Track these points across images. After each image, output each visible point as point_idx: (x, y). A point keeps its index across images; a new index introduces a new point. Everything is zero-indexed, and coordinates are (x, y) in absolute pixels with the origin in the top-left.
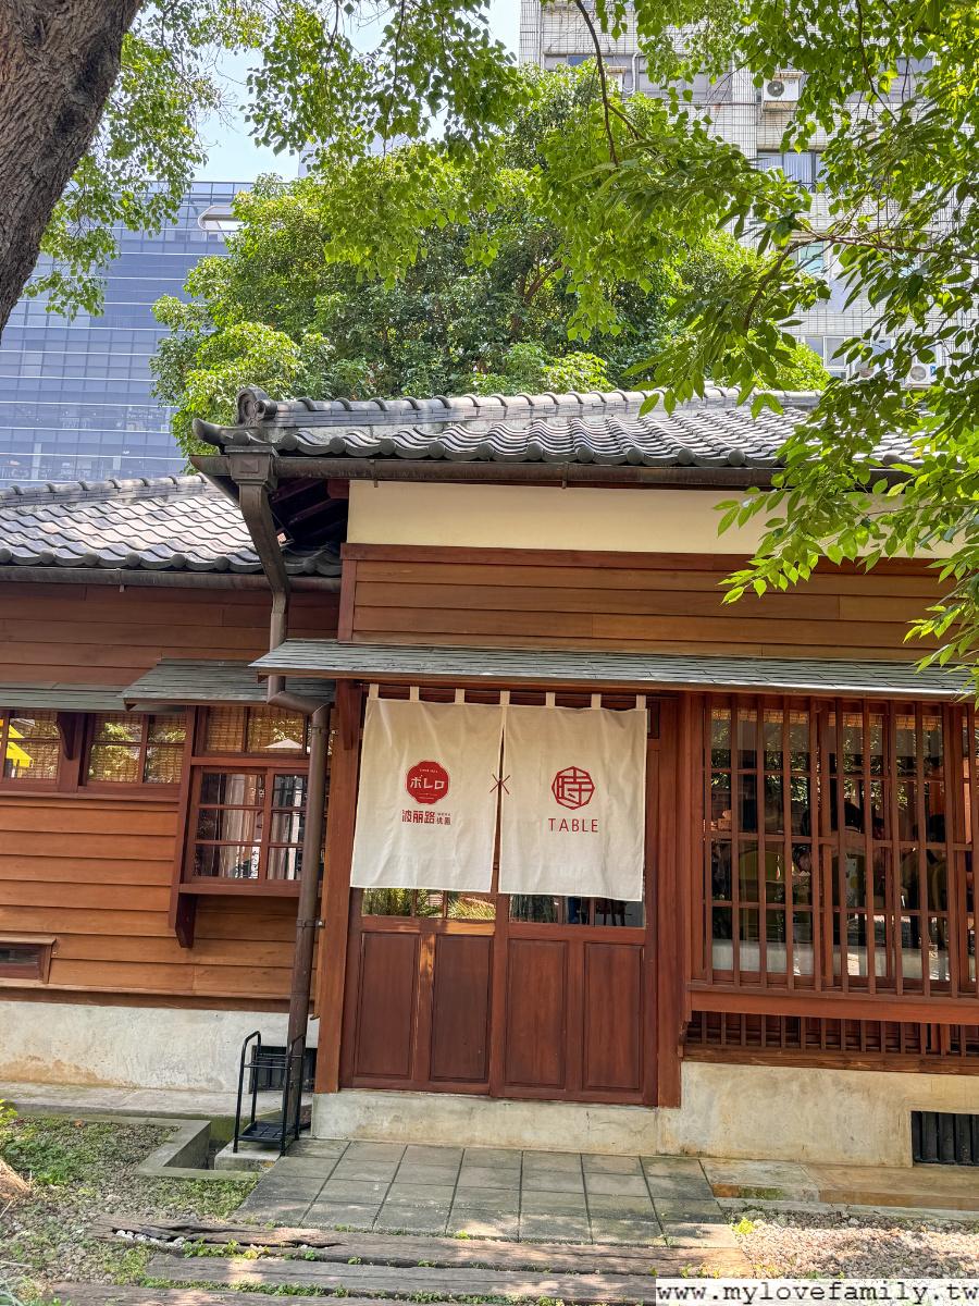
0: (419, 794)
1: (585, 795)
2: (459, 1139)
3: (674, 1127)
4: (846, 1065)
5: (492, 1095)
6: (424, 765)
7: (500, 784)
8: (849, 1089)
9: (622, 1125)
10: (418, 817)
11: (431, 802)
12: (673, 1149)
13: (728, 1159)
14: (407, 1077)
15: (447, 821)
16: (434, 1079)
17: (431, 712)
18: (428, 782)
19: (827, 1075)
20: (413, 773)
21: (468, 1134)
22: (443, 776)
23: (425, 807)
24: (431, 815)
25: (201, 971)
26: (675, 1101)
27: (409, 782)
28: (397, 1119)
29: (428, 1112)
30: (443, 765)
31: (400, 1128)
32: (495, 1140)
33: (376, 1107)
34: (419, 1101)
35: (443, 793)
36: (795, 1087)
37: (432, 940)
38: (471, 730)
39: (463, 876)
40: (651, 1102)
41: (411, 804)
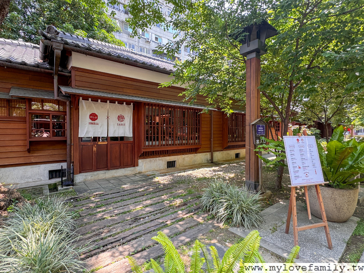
0: (91, 119)
1: (123, 120)
2: (103, 177)
3: (137, 169)
4: (160, 157)
5: (108, 170)
6: (92, 114)
7: (108, 117)
8: (160, 160)
9: (130, 170)
10: (92, 124)
11: (94, 121)
12: (137, 172)
13: (145, 172)
14: (92, 169)
15: (98, 124)
16: (98, 169)
17: (94, 103)
18: (94, 117)
19: (157, 158)
20: (91, 115)
21: (105, 176)
22: (97, 116)
23: (93, 122)
24: (94, 123)
25: (33, 157)
26: (137, 165)
27: (90, 117)
28: (92, 176)
29: (98, 174)
30: (96, 114)
31: (93, 178)
32: (110, 176)
33: (87, 175)
34: (96, 173)
35: (97, 119)
36: (153, 161)
37: (96, 146)
38: (102, 107)
39: (101, 134)
40: (134, 166)
41: (91, 121)
